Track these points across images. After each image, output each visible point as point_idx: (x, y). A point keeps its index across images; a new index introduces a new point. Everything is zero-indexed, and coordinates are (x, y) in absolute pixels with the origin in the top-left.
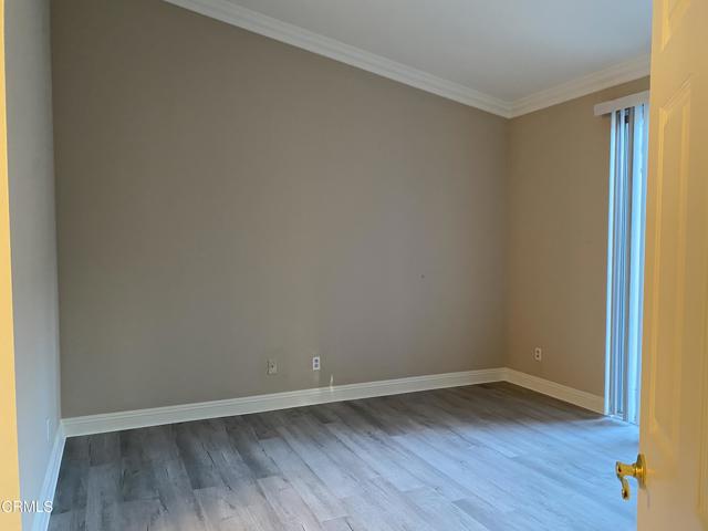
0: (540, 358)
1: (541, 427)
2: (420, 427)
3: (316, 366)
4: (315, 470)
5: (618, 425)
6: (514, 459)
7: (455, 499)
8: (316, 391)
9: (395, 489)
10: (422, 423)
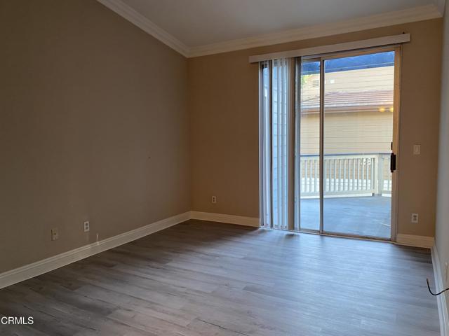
0: (215, 202)
1: (238, 239)
2: (176, 254)
3: (87, 228)
4: (141, 297)
5: (269, 231)
6: (244, 259)
7: (243, 287)
8: (88, 247)
9: (205, 293)
10: (173, 252)
